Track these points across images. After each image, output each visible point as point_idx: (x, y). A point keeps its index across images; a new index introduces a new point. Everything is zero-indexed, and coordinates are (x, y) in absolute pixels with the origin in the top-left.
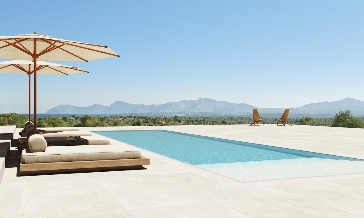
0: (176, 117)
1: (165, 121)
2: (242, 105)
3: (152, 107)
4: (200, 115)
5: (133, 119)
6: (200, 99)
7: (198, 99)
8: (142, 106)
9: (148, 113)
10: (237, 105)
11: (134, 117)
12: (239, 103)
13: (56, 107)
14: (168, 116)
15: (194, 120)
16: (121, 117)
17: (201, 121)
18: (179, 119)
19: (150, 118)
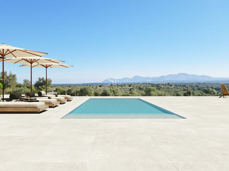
0: (169, 83)
1: (163, 86)
2: (203, 76)
3: (154, 78)
4: (180, 82)
5: (146, 85)
6: (179, 73)
7: (178, 74)
8: (148, 78)
9: (152, 82)
10: (200, 76)
11: (146, 84)
12: (202, 75)
13: (107, 79)
14: (164, 83)
15: (179, 85)
16: (139, 84)
17: (183, 86)
18: (170, 84)
19: (154, 84)
